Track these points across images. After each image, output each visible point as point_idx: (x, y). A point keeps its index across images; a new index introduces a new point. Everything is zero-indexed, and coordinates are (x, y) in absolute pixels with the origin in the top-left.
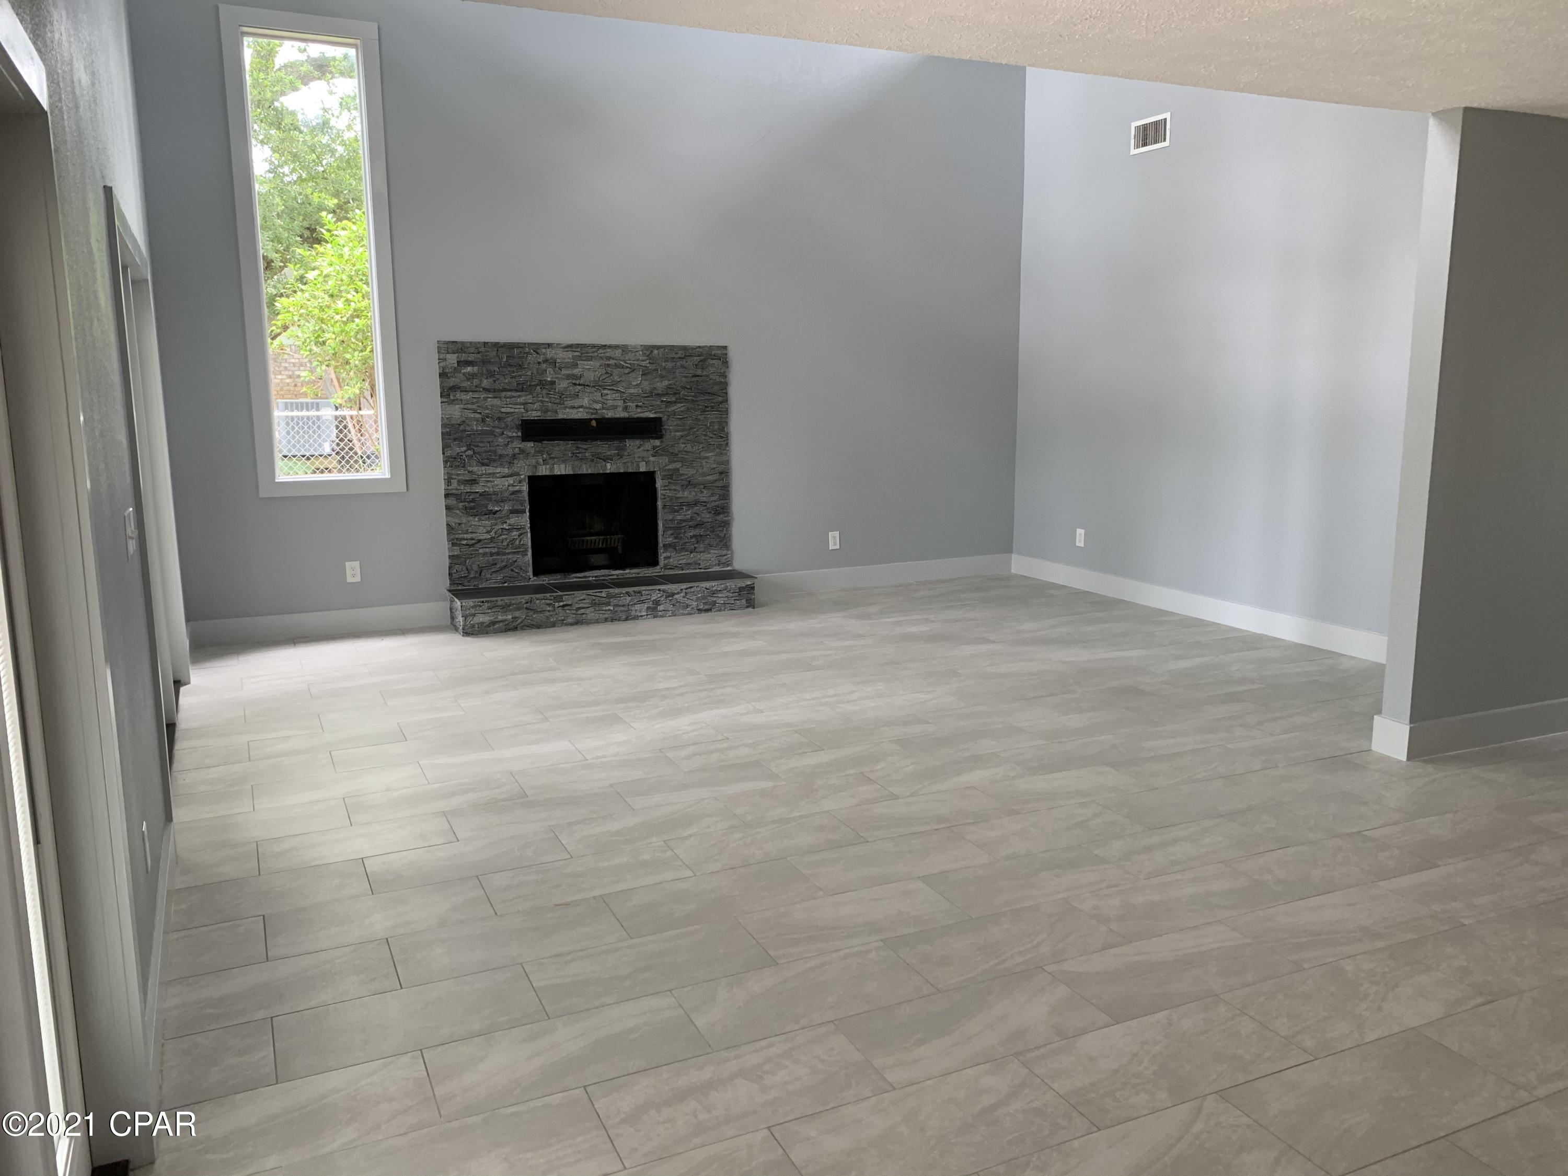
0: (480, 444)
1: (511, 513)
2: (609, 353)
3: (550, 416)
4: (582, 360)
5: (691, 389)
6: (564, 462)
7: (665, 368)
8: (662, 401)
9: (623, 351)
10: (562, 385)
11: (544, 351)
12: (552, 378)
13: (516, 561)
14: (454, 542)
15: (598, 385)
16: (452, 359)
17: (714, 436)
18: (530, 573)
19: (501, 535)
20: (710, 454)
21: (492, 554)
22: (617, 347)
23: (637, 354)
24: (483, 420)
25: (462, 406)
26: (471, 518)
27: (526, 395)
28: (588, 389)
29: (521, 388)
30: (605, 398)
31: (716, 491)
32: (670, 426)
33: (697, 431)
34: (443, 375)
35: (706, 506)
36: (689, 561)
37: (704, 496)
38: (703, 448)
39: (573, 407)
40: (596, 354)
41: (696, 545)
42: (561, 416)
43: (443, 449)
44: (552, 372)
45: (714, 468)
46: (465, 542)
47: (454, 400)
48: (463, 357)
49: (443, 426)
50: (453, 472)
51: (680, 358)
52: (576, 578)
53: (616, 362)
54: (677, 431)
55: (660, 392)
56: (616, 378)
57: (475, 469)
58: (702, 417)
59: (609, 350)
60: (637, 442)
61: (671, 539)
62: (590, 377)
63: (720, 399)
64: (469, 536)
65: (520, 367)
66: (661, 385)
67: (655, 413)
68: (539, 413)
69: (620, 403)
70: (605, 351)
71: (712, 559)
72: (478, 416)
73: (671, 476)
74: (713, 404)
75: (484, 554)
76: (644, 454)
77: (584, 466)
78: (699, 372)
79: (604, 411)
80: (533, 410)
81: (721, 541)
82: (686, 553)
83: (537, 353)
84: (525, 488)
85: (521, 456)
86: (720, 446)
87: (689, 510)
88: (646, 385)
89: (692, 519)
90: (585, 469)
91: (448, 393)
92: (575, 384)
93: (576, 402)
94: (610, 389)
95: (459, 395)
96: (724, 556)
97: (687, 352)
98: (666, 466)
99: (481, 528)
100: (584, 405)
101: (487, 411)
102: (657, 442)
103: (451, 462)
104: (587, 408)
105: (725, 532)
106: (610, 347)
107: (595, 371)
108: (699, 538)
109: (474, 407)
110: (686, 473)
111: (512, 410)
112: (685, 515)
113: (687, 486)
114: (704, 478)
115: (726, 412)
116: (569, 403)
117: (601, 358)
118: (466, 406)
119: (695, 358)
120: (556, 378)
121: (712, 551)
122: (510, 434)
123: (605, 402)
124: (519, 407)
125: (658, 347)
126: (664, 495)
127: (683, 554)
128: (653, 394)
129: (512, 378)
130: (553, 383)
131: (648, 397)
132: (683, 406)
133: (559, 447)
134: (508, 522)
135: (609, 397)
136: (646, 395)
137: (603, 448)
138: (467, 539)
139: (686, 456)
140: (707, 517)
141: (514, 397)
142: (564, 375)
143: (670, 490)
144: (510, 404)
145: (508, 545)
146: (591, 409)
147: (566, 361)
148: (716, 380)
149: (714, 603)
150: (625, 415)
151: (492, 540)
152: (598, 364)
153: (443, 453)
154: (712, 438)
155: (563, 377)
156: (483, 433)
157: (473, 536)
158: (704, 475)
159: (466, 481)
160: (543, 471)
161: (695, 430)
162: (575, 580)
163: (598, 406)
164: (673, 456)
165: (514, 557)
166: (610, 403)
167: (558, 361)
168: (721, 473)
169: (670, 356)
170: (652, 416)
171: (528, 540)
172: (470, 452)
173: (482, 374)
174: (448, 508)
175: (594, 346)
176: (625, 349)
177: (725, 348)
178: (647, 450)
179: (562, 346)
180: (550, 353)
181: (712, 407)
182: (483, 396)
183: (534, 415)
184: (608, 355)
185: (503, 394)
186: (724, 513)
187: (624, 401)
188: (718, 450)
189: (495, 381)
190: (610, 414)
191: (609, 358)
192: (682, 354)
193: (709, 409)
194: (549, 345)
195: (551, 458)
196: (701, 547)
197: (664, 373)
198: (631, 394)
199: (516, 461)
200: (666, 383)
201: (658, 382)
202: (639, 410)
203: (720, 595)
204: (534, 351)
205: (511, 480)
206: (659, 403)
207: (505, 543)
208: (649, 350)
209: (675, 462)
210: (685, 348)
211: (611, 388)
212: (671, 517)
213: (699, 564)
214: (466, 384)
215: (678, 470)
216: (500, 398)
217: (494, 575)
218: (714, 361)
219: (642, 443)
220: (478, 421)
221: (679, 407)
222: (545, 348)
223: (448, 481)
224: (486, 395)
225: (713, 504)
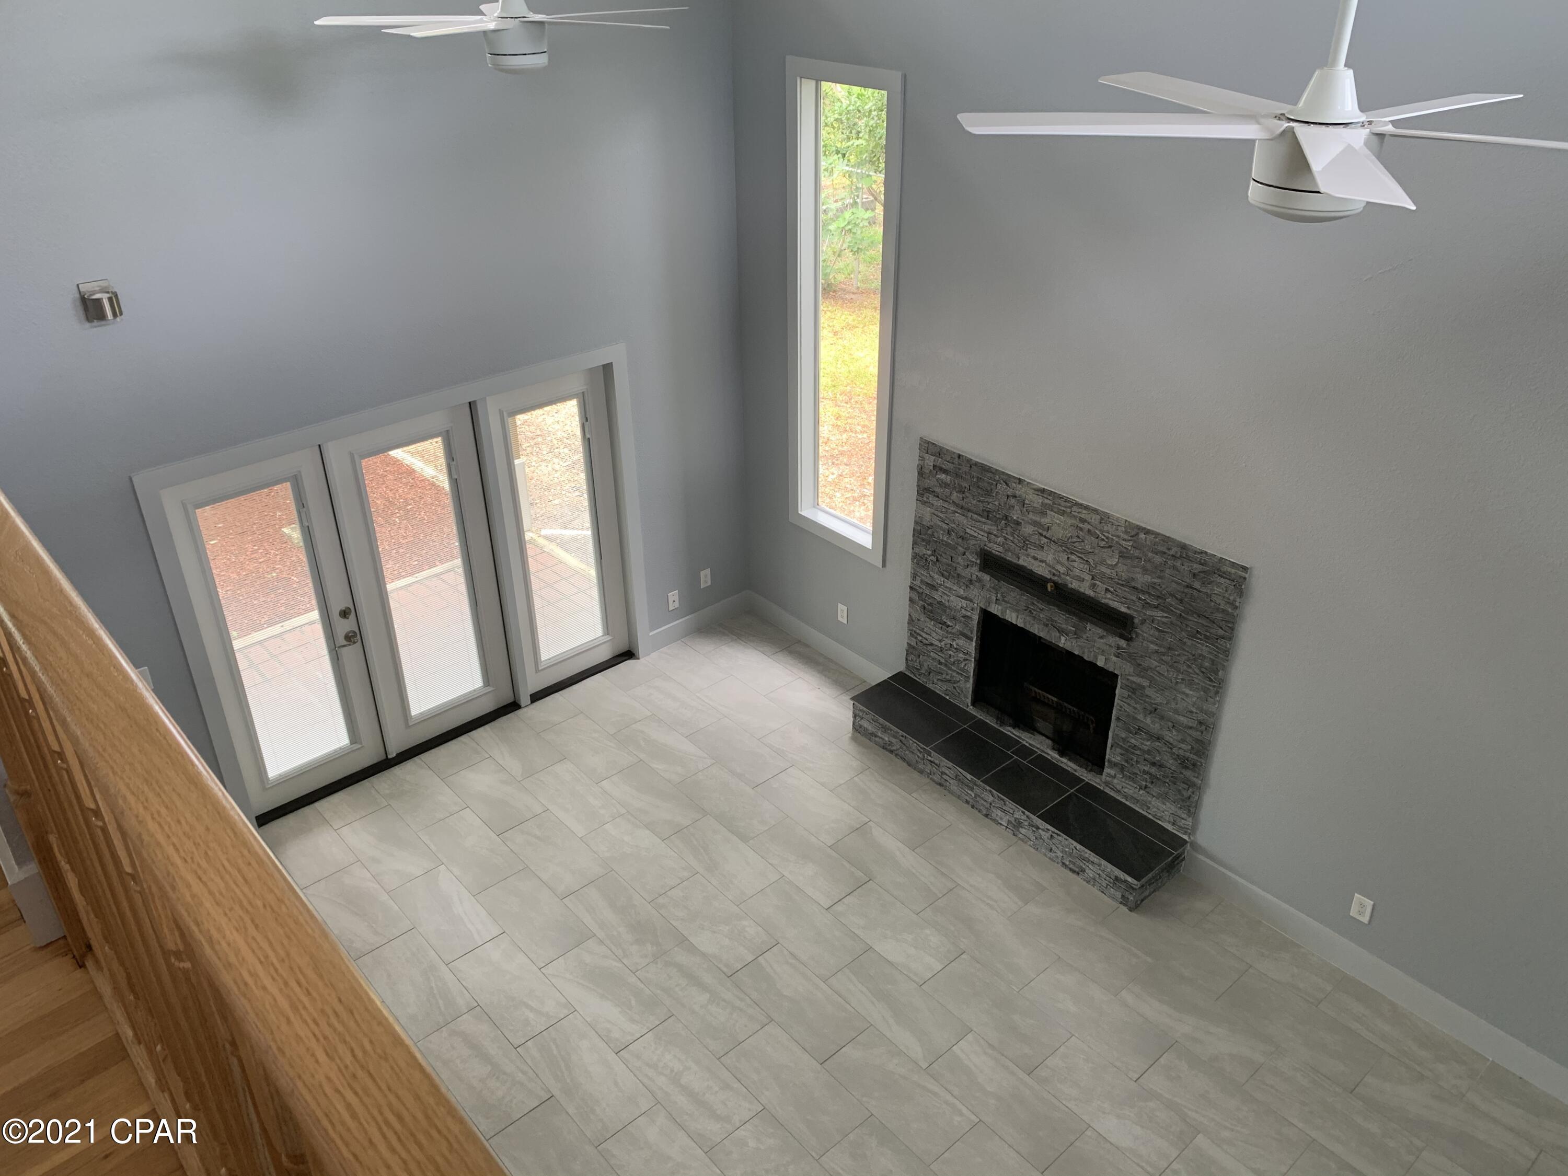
0: (943, 555)
1: (960, 634)
2: (1084, 514)
3: (1009, 557)
4: (1052, 510)
5: (1181, 601)
6: (1017, 611)
7: (1149, 561)
8: (1140, 599)
9: (1102, 519)
10: (1028, 530)
11: (1014, 484)
12: (1018, 518)
13: (959, 681)
14: (912, 634)
15: (1066, 546)
16: (930, 461)
17: (1200, 673)
18: (969, 701)
19: (950, 650)
20: (1191, 693)
21: (940, 663)
22: (1096, 511)
23: (1119, 528)
24: (949, 533)
25: (933, 511)
26: (928, 620)
27: (991, 525)
28: (1053, 546)
29: (987, 514)
30: (1071, 563)
31: (1189, 739)
32: (1145, 632)
33: (1179, 655)
34: (921, 473)
35: (1171, 749)
36: (1135, 796)
37: (1171, 736)
38: (1182, 679)
39: (1035, 558)
40: (1069, 510)
41: (1148, 784)
42: (1021, 562)
43: (913, 545)
44: (1019, 512)
45: (1191, 712)
46: (920, 638)
47: (926, 502)
48: (939, 462)
49: (916, 523)
50: (918, 570)
51: (1173, 556)
52: (1011, 732)
53: (1089, 527)
54: (1152, 642)
55: (1139, 586)
56: (1088, 548)
57: (936, 576)
58: (1189, 642)
59: (1084, 512)
60: (1100, 631)
61: (1119, 758)
62: (1058, 533)
63: (1221, 632)
64: (924, 635)
65: (988, 493)
66: (1142, 579)
67: (1128, 608)
68: (1001, 549)
69: (1088, 578)
70: (1080, 510)
71: (1166, 813)
72: (946, 527)
73: (1134, 690)
74: (1208, 634)
75: (934, 659)
76: (1106, 648)
77: (1036, 626)
78: (1197, 585)
79: (1068, 578)
80: (996, 543)
81: (1183, 801)
82: (1135, 786)
83: (1007, 485)
84: (976, 617)
85: (977, 584)
86: (1206, 691)
87: (1148, 740)
88: (1123, 571)
89: (1149, 752)
90: (1036, 629)
91: (923, 492)
92: (1041, 535)
93: (1040, 555)
94: (1079, 557)
95: (932, 499)
96: (1183, 819)
97: (1184, 552)
98: (1129, 675)
99: (935, 635)
100: (1048, 561)
101: (953, 525)
102: (1123, 643)
103: (919, 560)
104: (1050, 566)
105: (1189, 793)
106: (1087, 508)
107: (1066, 529)
108: (1154, 779)
109: (942, 515)
110: (1153, 697)
111: (976, 534)
112: (1142, 744)
113: (1151, 713)
114: (1176, 716)
115: (1227, 653)
116: (1032, 552)
117: (1075, 517)
118: (936, 513)
119: (1195, 566)
120: (1023, 520)
121: (1167, 803)
122: (970, 558)
123: (1072, 568)
124: (982, 533)
125: (1148, 532)
126: (1121, 707)
127: (1130, 783)
128: (1128, 584)
129: (979, 501)
130: (1018, 523)
131: (1122, 585)
132: (1166, 617)
133: (1013, 594)
134: (957, 641)
135: (1076, 564)
136: (1121, 582)
137: (1062, 619)
138: (922, 637)
139: (1158, 678)
140: (1171, 763)
141: (980, 522)
142: (1031, 519)
143: (1129, 704)
144: (974, 527)
145: (954, 662)
146: (1054, 568)
147: (1035, 505)
148: (1219, 605)
149: (1083, 871)
150: (1090, 593)
151: (941, 649)
152: (1070, 521)
153: (913, 549)
154: (1197, 674)
155: (1030, 521)
156: (947, 545)
157: (927, 636)
158: (1176, 712)
159: (927, 583)
160: (995, 609)
161: (1176, 653)
162: (1009, 733)
163: (1062, 570)
164: (1142, 670)
165: (958, 677)
166: (1077, 572)
167: (1027, 502)
168: (1200, 723)
169: (1160, 548)
170: (1123, 609)
171: (971, 667)
172: (933, 558)
173: (955, 488)
174: (911, 600)
175: (1067, 500)
176: (1105, 518)
177: (1245, 569)
178: (1110, 646)
179: (1035, 487)
180: (1021, 491)
181: (1206, 637)
182: (952, 508)
183: (996, 549)
184: (1083, 516)
185: (970, 514)
186: (1195, 771)
187: (1093, 579)
188: (1202, 693)
189: (963, 498)
190: (1074, 585)
191: (1083, 521)
192: (1176, 552)
193: (1202, 637)
194: (1020, 481)
195: (1003, 600)
196: (1155, 790)
197: (1149, 566)
198: (1103, 574)
199: (972, 587)
200: (1148, 578)
201: (1139, 573)
202: (1109, 595)
203: (1090, 866)
204: (1004, 482)
205: (964, 603)
206: (1134, 598)
207: (952, 660)
208: (1135, 531)
209: (1142, 677)
210: (1184, 547)
211: (1080, 555)
212: (1123, 735)
213: (1149, 808)
214: (938, 490)
215: (1144, 688)
216: (967, 517)
217: (939, 683)
218: (1222, 580)
219: (1105, 634)
220: (944, 531)
221: (1158, 614)
222: (1015, 483)
223: (914, 576)
224: (954, 509)
225: (1181, 752)
